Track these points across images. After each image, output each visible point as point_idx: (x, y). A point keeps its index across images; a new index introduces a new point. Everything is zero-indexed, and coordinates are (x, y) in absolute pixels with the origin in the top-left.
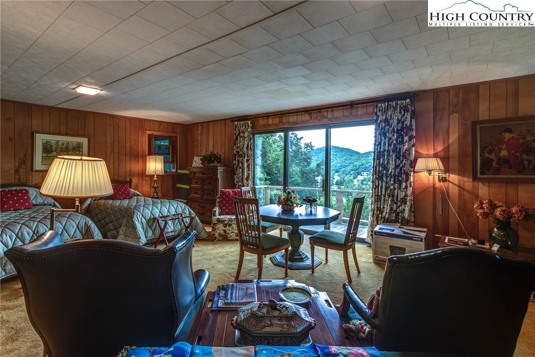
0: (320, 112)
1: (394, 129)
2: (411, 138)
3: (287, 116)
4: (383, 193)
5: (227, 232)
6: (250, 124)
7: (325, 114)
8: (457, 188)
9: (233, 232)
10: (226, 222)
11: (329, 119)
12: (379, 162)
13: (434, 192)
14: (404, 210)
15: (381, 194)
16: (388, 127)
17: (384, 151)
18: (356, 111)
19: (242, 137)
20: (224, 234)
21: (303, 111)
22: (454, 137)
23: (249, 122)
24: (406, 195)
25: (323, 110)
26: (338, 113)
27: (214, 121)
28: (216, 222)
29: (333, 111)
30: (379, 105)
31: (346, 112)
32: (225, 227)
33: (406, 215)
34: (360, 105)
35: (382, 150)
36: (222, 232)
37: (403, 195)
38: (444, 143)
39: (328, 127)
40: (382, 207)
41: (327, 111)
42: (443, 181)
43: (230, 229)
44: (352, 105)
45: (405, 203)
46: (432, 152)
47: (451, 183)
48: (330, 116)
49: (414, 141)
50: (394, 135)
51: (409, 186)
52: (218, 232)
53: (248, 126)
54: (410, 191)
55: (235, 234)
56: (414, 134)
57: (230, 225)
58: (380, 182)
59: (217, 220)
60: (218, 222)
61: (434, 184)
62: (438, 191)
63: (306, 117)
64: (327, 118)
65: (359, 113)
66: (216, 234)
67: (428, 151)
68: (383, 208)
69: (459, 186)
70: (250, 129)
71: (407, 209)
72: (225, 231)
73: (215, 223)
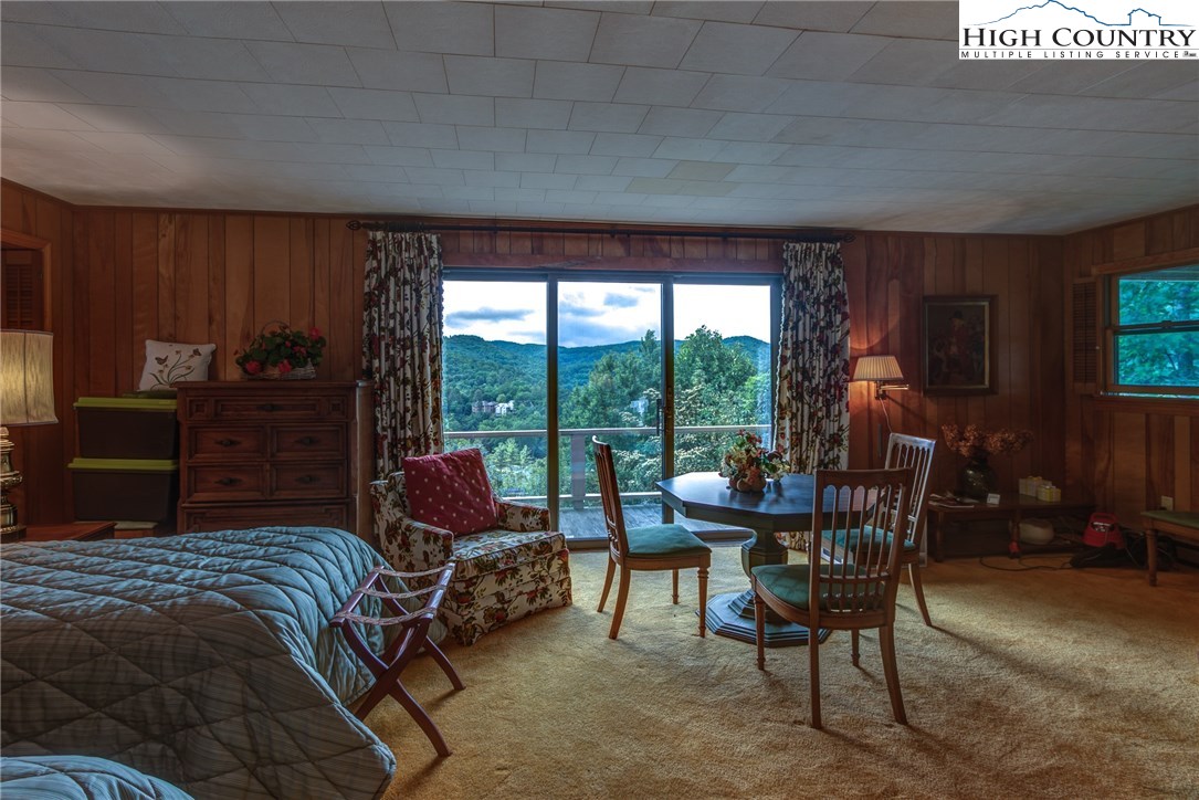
0: (651, 240)
1: (817, 298)
2: (845, 317)
3: (559, 237)
4: (805, 427)
5: (507, 597)
6: (435, 245)
7: (665, 247)
8: (899, 409)
9: (521, 593)
10: (501, 566)
11: (677, 260)
12: (797, 363)
13: (870, 418)
14: (838, 457)
15: (802, 431)
16: (808, 293)
17: (805, 340)
18: (734, 251)
19: (405, 282)
20: (499, 606)
21: (607, 232)
22: (894, 321)
23: (434, 239)
24: (840, 429)
25: (658, 237)
26: (695, 250)
27: (253, 215)
28: (475, 573)
29: (683, 242)
30: (791, 245)
31: (715, 251)
32: (501, 582)
33: (844, 465)
34: (742, 239)
35: (801, 338)
36: (493, 602)
37: (836, 429)
38: (881, 330)
39: (667, 280)
40: (804, 457)
41: (670, 242)
42: (883, 399)
43: (514, 582)
44: (725, 236)
45: (840, 445)
46: (865, 346)
47: (893, 400)
48: (675, 254)
49: (848, 324)
50: (818, 310)
51: (845, 410)
52: (483, 604)
53: (430, 249)
54: (846, 420)
55: (526, 597)
56: (847, 309)
57: (515, 571)
58: (800, 405)
59: (476, 566)
60: (481, 570)
61: (869, 404)
62: (874, 415)
63: (617, 250)
64: (670, 257)
65: (741, 256)
66: (476, 615)
67: (859, 343)
68: (808, 457)
69: (902, 406)
70: (434, 262)
71: (844, 455)
72: (500, 596)
73: (471, 579)
